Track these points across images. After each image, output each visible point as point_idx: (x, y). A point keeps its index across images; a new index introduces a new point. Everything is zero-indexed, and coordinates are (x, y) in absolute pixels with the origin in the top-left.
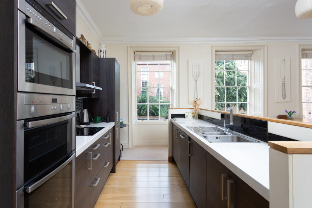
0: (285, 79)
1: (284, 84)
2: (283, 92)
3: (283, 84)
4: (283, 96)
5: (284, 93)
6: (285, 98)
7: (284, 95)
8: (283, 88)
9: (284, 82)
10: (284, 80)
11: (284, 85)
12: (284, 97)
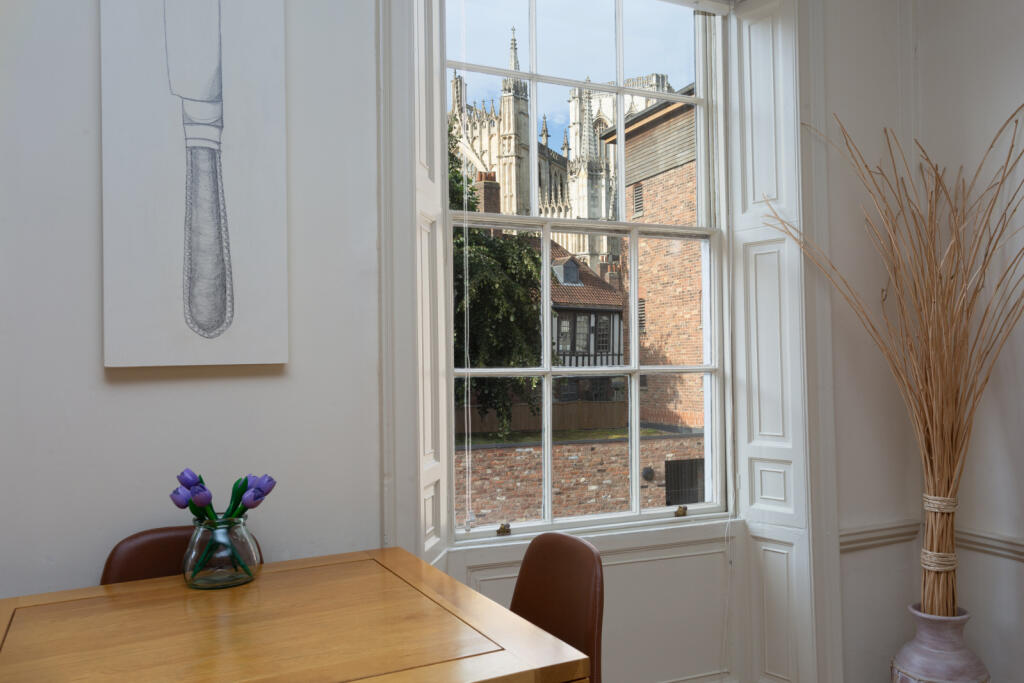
0: (218, 99)
1: (214, 155)
2: (192, 249)
3: (192, 151)
4: (190, 299)
5: (207, 266)
6: (216, 319)
7: (204, 286)
8: (192, 202)
9: (213, 133)
10: (209, 112)
11: (205, 165)
12: (205, 307)
